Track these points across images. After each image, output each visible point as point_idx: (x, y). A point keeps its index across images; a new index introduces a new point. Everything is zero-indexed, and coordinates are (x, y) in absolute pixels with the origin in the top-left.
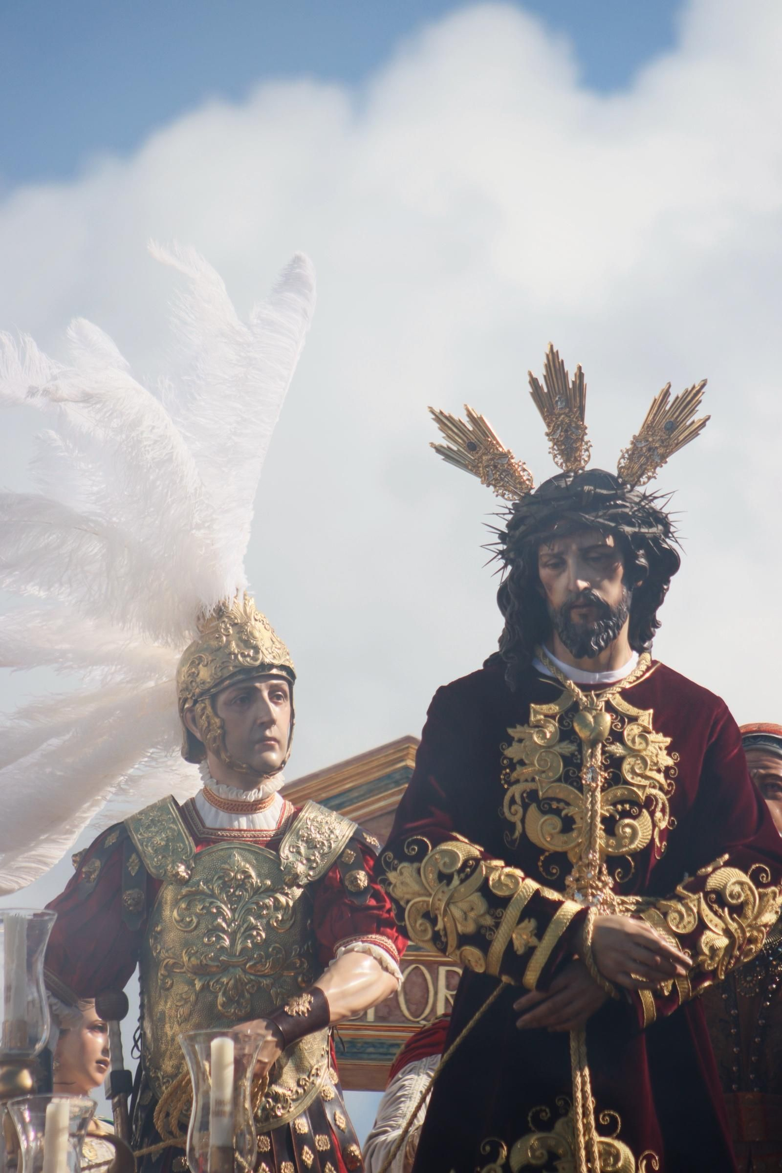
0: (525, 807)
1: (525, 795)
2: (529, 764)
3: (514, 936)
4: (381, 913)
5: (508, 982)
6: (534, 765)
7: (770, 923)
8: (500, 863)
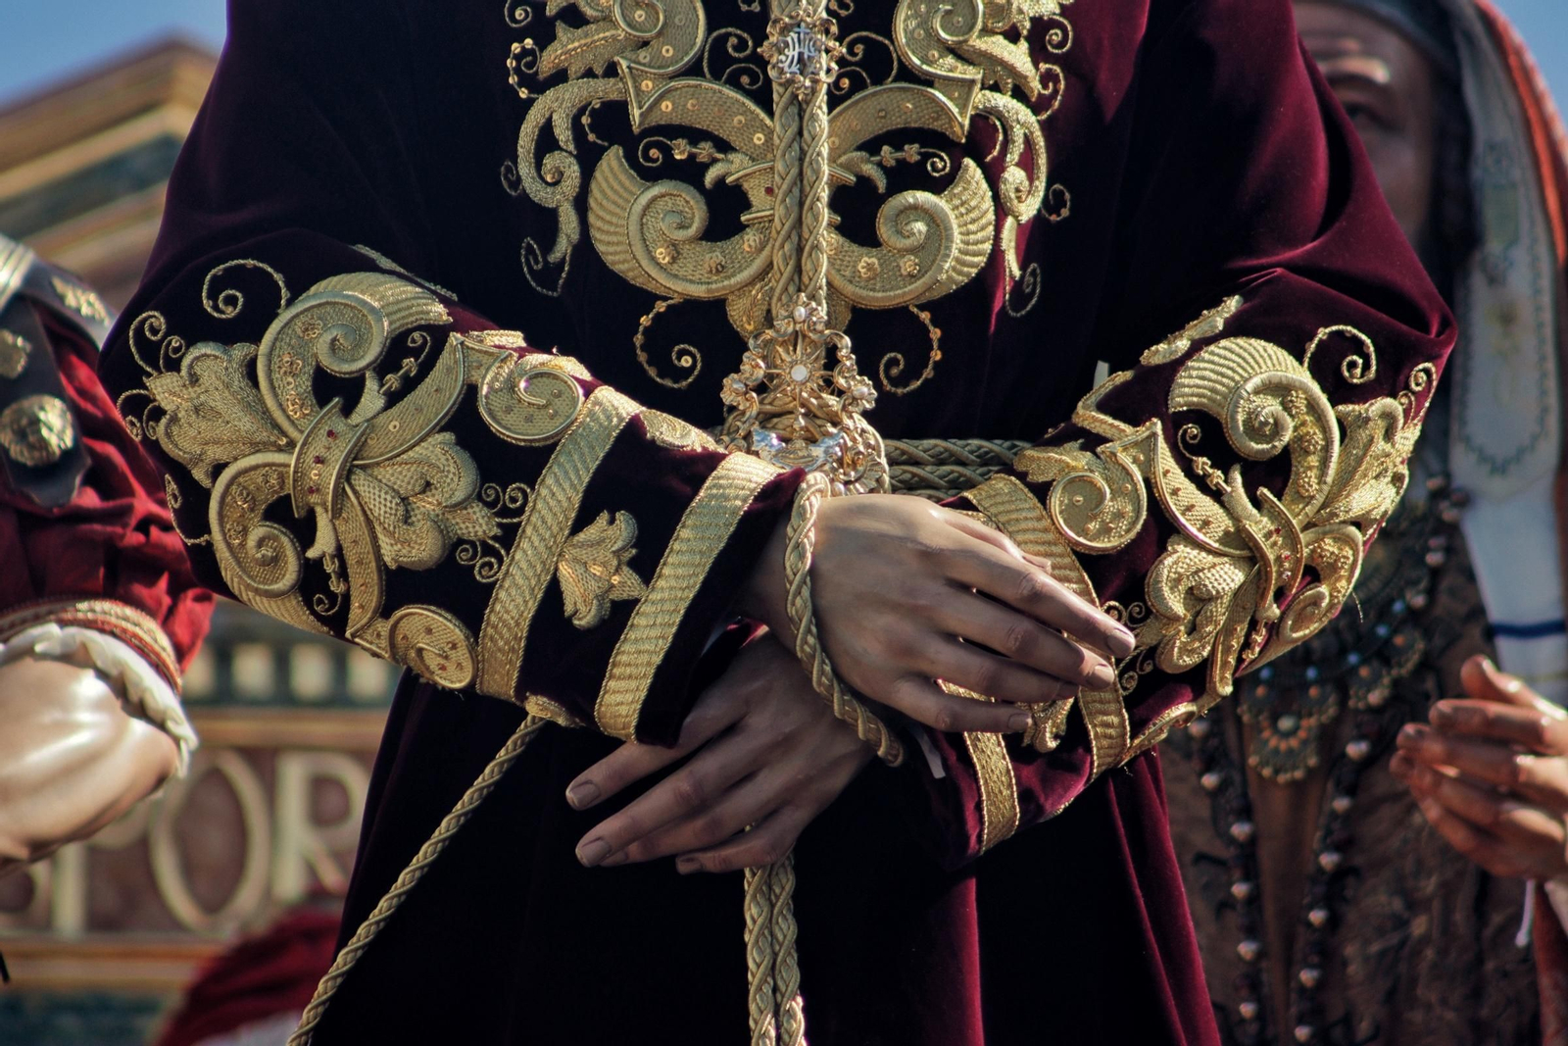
0: (588, 159)
1: (585, 120)
2: (596, 21)
3: (565, 571)
4: (119, 530)
5: (547, 716)
6: (615, 25)
7: (1376, 514)
8: (515, 339)
